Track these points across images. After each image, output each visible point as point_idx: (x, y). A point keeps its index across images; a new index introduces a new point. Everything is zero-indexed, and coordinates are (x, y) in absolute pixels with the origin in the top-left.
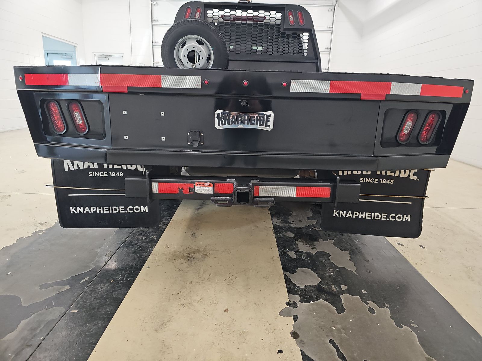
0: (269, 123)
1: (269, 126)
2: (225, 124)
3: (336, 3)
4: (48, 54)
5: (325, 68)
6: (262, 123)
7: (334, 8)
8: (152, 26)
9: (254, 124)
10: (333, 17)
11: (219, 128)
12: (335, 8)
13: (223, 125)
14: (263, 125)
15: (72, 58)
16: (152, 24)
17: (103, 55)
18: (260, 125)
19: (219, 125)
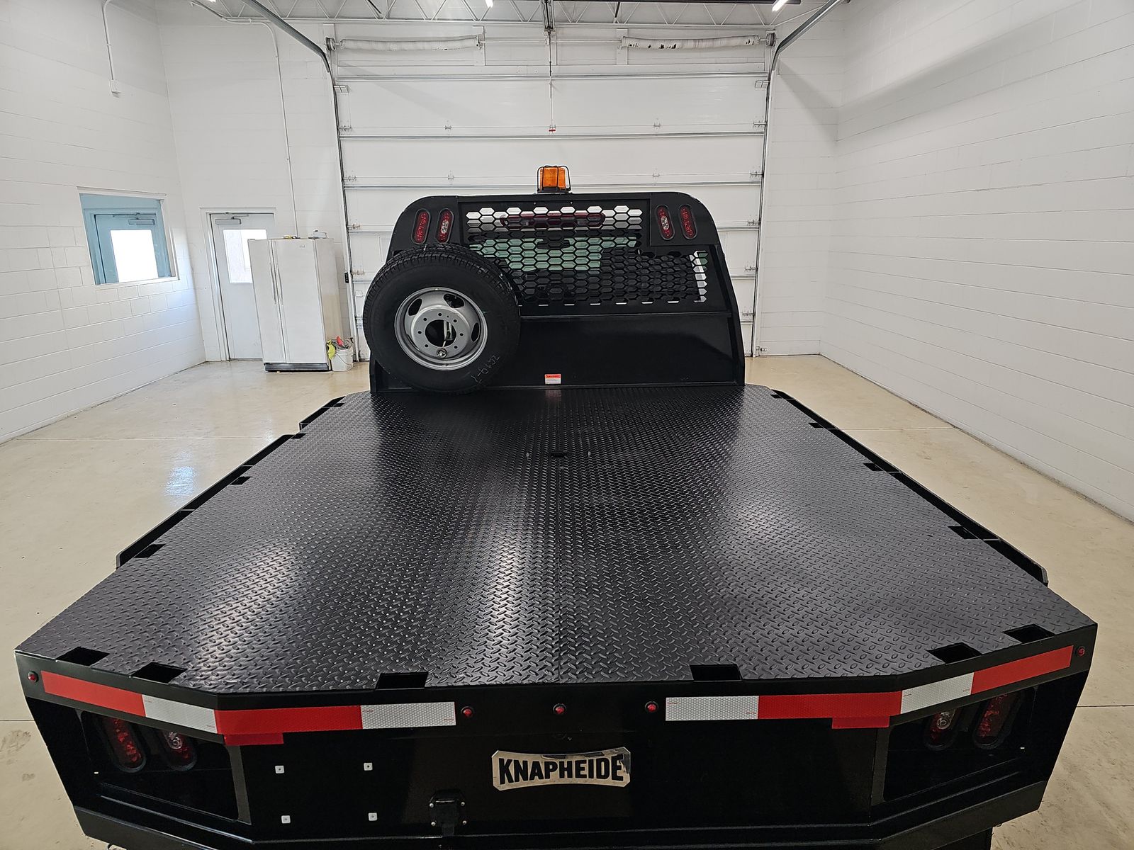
0: (619, 773)
1: (621, 779)
2: (517, 780)
3: (773, 68)
4: (95, 215)
5: (752, 221)
6: (603, 773)
7: (767, 78)
8: (339, 141)
9: (584, 776)
10: (767, 99)
11: (501, 788)
12: (769, 80)
13: (510, 781)
14: (606, 776)
15: (154, 224)
16: (339, 137)
17: (227, 213)
18: (599, 776)
19: (502, 782)
